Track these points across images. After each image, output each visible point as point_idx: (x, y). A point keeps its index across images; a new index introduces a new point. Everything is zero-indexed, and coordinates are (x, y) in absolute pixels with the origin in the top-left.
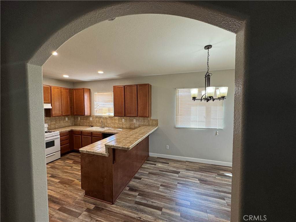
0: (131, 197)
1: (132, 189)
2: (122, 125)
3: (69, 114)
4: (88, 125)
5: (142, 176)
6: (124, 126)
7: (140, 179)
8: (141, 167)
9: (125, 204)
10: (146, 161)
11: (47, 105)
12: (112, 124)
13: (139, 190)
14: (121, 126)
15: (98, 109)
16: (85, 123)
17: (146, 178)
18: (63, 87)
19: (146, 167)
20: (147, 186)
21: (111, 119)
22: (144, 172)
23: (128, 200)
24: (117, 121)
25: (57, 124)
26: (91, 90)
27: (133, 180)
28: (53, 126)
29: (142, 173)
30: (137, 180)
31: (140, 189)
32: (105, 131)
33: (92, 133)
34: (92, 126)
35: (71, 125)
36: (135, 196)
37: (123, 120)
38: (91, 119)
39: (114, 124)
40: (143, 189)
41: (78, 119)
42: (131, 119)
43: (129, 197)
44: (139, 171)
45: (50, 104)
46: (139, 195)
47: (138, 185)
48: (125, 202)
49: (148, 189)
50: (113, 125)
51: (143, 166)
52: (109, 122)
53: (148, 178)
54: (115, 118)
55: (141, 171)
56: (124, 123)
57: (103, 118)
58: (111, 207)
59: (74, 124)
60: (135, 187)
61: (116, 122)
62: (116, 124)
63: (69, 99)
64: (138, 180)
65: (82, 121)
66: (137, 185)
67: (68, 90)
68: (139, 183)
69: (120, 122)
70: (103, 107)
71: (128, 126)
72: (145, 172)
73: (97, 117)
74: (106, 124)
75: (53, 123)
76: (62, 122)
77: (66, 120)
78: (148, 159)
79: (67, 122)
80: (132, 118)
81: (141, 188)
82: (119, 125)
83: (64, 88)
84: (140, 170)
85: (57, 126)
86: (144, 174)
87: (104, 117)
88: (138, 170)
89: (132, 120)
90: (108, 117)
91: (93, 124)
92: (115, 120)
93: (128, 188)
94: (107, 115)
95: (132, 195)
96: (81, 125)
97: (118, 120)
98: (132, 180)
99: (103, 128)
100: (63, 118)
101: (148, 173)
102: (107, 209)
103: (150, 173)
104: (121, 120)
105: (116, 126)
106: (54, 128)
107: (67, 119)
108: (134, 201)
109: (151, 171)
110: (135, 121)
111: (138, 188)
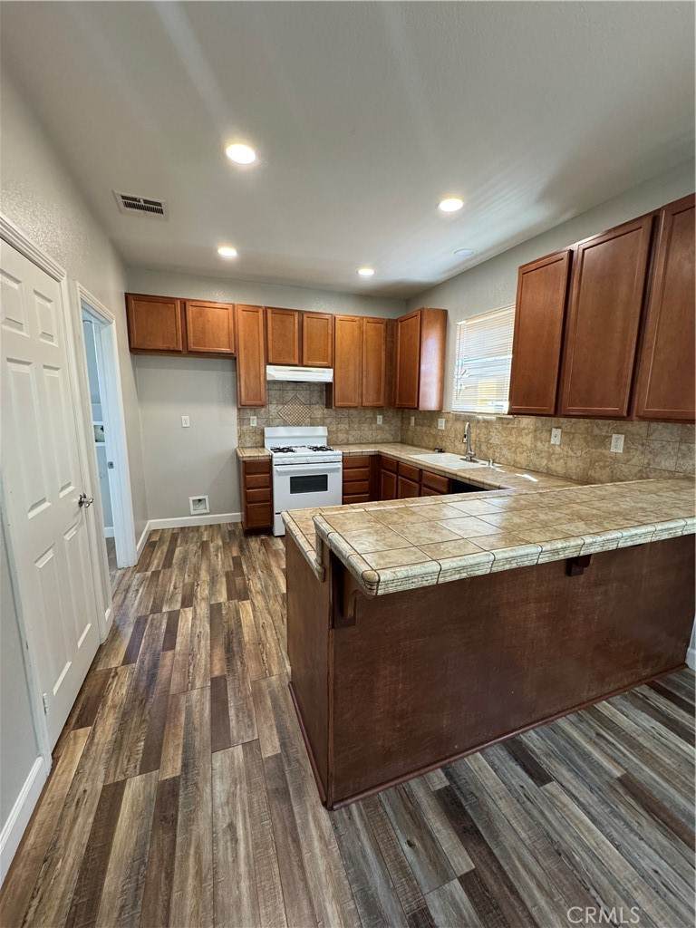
0: (416, 852)
1: (455, 805)
2: (549, 459)
3: (381, 403)
4: (431, 445)
5: (564, 773)
6: (558, 467)
7: (541, 777)
8: (588, 705)
9: (367, 862)
10: (644, 690)
11: (323, 372)
12: (505, 451)
13: (491, 853)
14: (544, 462)
15: (463, 387)
16: (425, 438)
17: (580, 804)
18: (366, 315)
19: (622, 720)
20: (555, 868)
21: (504, 429)
22: (589, 748)
23: (397, 856)
24: (527, 440)
25: (353, 433)
26: (449, 312)
27: (498, 752)
28: (342, 436)
29: (575, 745)
30: (519, 769)
31: (498, 844)
32: (459, 474)
33: (421, 470)
34: (441, 451)
35: (391, 439)
36: (442, 871)
37: (556, 437)
38: (442, 424)
39: (515, 452)
40: (514, 868)
41: (409, 423)
42: (596, 431)
43: (410, 844)
44: (562, 722)
45: (332, 370)
46: (465, 880)
47: (503, 808)
48: (378, 852)
49: (549, 896)
50: (509, 455)
51: (604, 707)
52: (496, 439)
53: (598, 809)
54: (522, 426)
55: (575, 735)
56: (558, 450)
57: (478, 421)
58: (310, 818)
59: (399, 440)
60: (479, 806)
61: (524, 441)
62: (521, 453)
63: (383, 353)
64: (520, 777)
65: (418, 428)
66: (501, 804)
67: (383, 326)
68: (520, 798)
69: (539, 444)
70: (481, 376)
71: (575, 466)
72: (597, 755)
73: (459, 418)
74: (484, 448)
75: (342, 426)
76: (365, 427)
77: (378, 423)
78: (669, 682)
79: (380, 428)
80: (601, 427)
81: (508, 840)
82: (533, 456)
83: (371, 320)
84: (572, 723)
85: (353, 439)
86: (585, 767)
87: (480, 417)
88: (562, 712)
89: (604, 441)
90: (494, 418)
91: (446, 444)
92: (520, 431)
93: (438, 779)
94: (492, 410)
95: (433, 840)
96: (416, 443)
97: (531, 435)
98: (489, 751)
99: (471, 461)
100: (369, 414)
101: (618, 773)
102: (296, 809)
103: (628, 784)
104: (545, 435)
105: (522, 459)
106: (345, 441)
107: (380, 419)
108: (416, 890)
109: (646, 774)
110: (617, 445)
111: (490, 825)
